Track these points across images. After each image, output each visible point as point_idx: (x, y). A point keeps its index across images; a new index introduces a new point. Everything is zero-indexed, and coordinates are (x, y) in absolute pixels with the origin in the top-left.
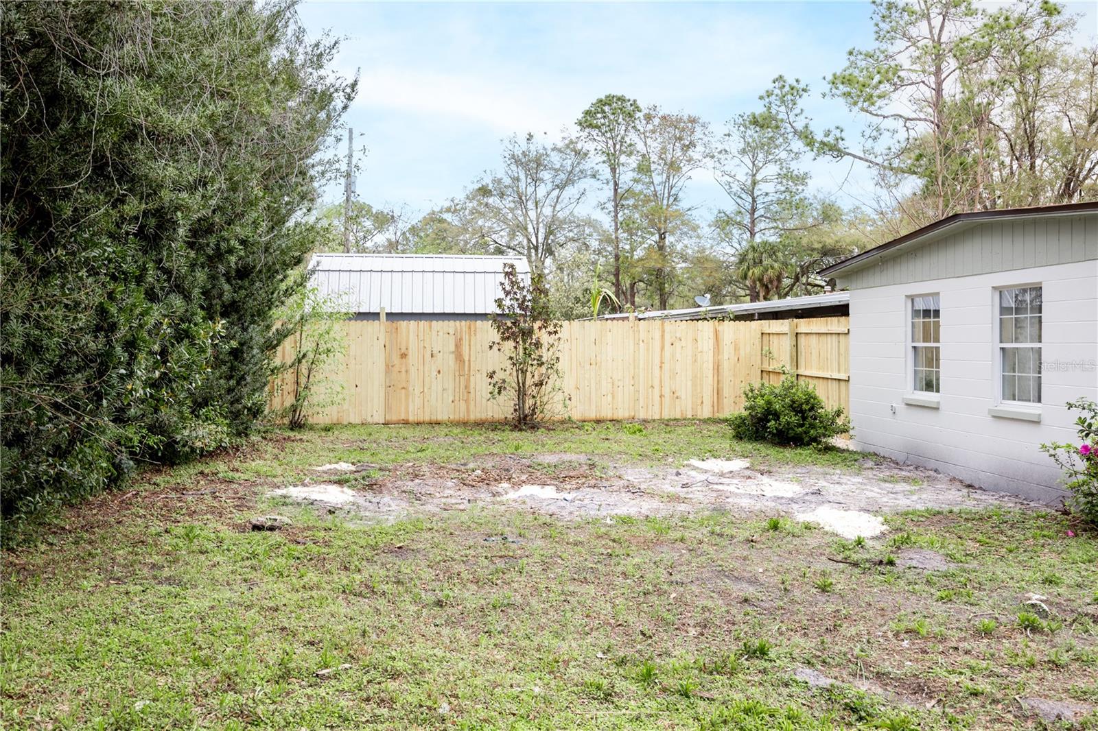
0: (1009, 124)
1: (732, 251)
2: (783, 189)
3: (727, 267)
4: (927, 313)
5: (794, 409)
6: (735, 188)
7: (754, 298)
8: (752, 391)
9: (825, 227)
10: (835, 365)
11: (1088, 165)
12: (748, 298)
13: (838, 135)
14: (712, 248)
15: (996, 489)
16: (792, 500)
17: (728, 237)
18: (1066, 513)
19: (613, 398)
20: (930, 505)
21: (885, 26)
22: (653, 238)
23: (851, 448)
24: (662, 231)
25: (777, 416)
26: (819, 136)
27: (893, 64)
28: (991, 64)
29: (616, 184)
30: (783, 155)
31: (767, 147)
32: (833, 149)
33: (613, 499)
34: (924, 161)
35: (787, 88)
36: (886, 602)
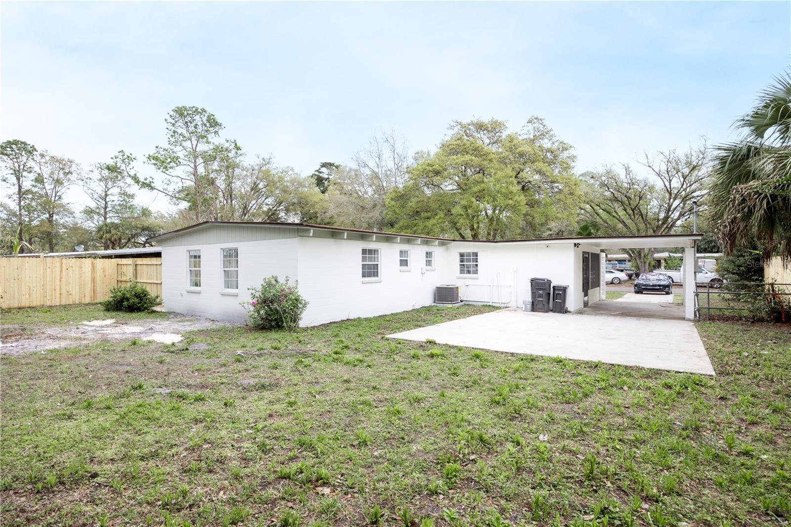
0: (223, 187)
1: (94, 226)
2: (122, 199)
3: (91, 233)
4: (195, 257)
5: (136, 297)
6: (96, 196)
7: (106, 248)
8: (114, 289)
9: (144, 218)
10: (155, 277)
11: (251, 205)
12: (103, 248)
13: (151, 181)
14: (82, 223)
15: (222, 320)
16: (140, 333)
17: (92, 218)
18: (247, 325)
19: (30, 296)
20: (199, 328)
21: (173, 140)
22: (45, 216)
23: (163, 311)
24: (51, 213)
25: (128, 300)
26: (142, 180)
27: (176, 155)
28: (216, 163)
29: (20, 186)
30: (122, 184)
31: (114, 180)
32: (148, 185)
33: (42, 343)
34: (190, 196)
35: (125, 156)
36: (187, 362)
